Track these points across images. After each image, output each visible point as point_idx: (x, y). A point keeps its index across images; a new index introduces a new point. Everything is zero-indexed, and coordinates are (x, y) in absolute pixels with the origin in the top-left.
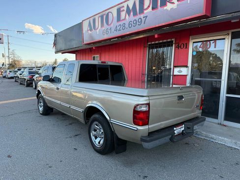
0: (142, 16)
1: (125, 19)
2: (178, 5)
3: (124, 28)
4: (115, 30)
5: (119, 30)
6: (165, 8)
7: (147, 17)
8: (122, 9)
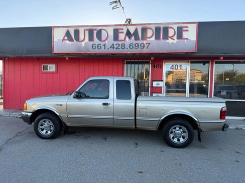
0: (145, 42)
1: (125, 40)
2: (177, 42)
3: (123, 47)
4: (111, 47)
5: (117, 48)
6: (167, 41)
7: (149, 44)
8: (120, 31)
